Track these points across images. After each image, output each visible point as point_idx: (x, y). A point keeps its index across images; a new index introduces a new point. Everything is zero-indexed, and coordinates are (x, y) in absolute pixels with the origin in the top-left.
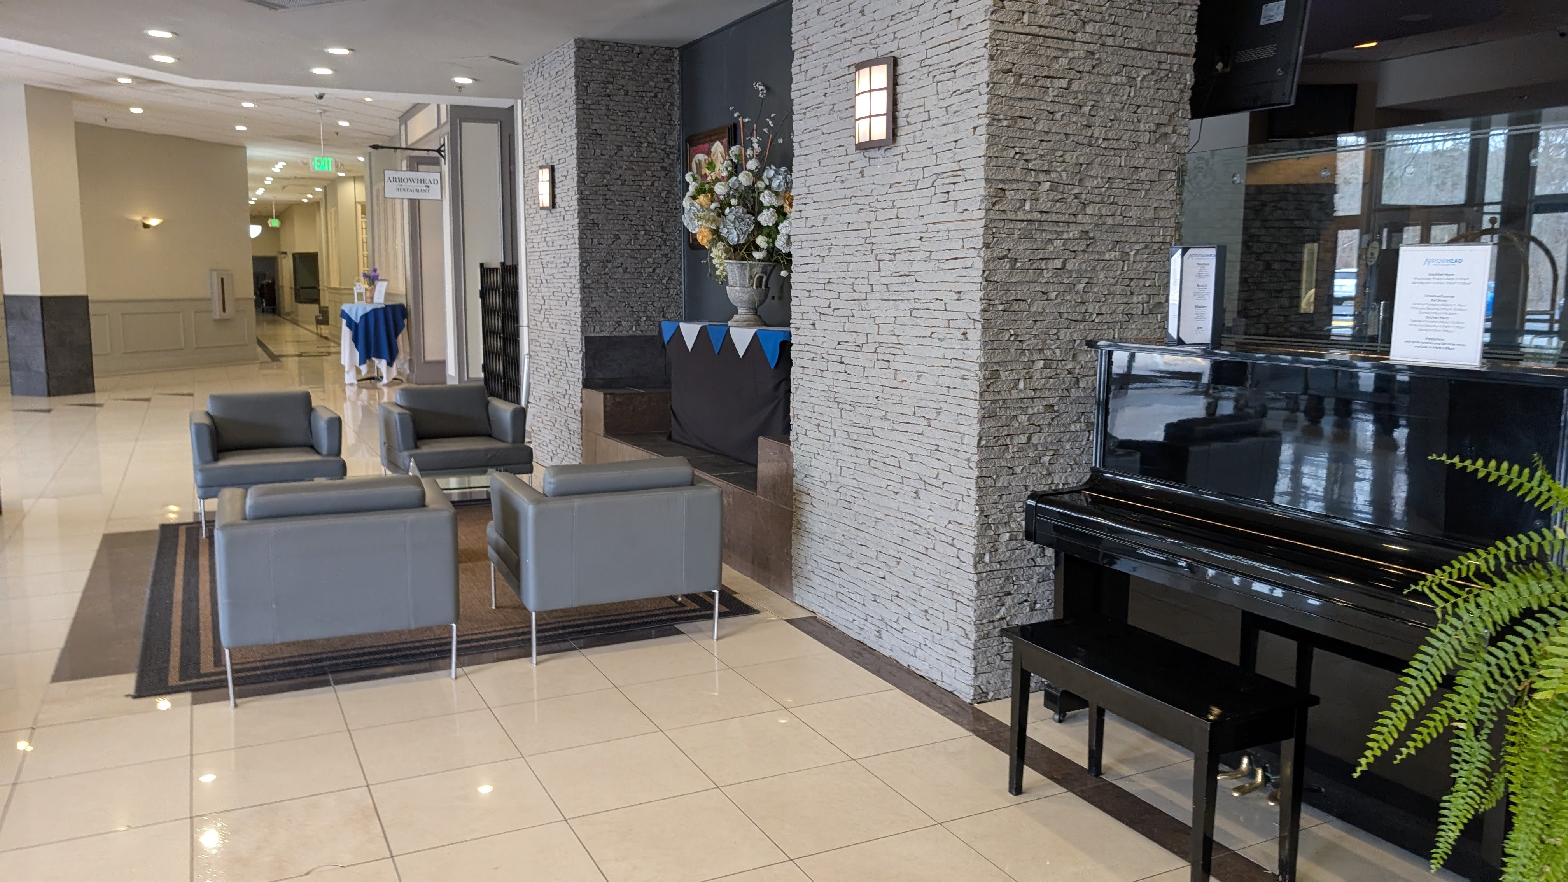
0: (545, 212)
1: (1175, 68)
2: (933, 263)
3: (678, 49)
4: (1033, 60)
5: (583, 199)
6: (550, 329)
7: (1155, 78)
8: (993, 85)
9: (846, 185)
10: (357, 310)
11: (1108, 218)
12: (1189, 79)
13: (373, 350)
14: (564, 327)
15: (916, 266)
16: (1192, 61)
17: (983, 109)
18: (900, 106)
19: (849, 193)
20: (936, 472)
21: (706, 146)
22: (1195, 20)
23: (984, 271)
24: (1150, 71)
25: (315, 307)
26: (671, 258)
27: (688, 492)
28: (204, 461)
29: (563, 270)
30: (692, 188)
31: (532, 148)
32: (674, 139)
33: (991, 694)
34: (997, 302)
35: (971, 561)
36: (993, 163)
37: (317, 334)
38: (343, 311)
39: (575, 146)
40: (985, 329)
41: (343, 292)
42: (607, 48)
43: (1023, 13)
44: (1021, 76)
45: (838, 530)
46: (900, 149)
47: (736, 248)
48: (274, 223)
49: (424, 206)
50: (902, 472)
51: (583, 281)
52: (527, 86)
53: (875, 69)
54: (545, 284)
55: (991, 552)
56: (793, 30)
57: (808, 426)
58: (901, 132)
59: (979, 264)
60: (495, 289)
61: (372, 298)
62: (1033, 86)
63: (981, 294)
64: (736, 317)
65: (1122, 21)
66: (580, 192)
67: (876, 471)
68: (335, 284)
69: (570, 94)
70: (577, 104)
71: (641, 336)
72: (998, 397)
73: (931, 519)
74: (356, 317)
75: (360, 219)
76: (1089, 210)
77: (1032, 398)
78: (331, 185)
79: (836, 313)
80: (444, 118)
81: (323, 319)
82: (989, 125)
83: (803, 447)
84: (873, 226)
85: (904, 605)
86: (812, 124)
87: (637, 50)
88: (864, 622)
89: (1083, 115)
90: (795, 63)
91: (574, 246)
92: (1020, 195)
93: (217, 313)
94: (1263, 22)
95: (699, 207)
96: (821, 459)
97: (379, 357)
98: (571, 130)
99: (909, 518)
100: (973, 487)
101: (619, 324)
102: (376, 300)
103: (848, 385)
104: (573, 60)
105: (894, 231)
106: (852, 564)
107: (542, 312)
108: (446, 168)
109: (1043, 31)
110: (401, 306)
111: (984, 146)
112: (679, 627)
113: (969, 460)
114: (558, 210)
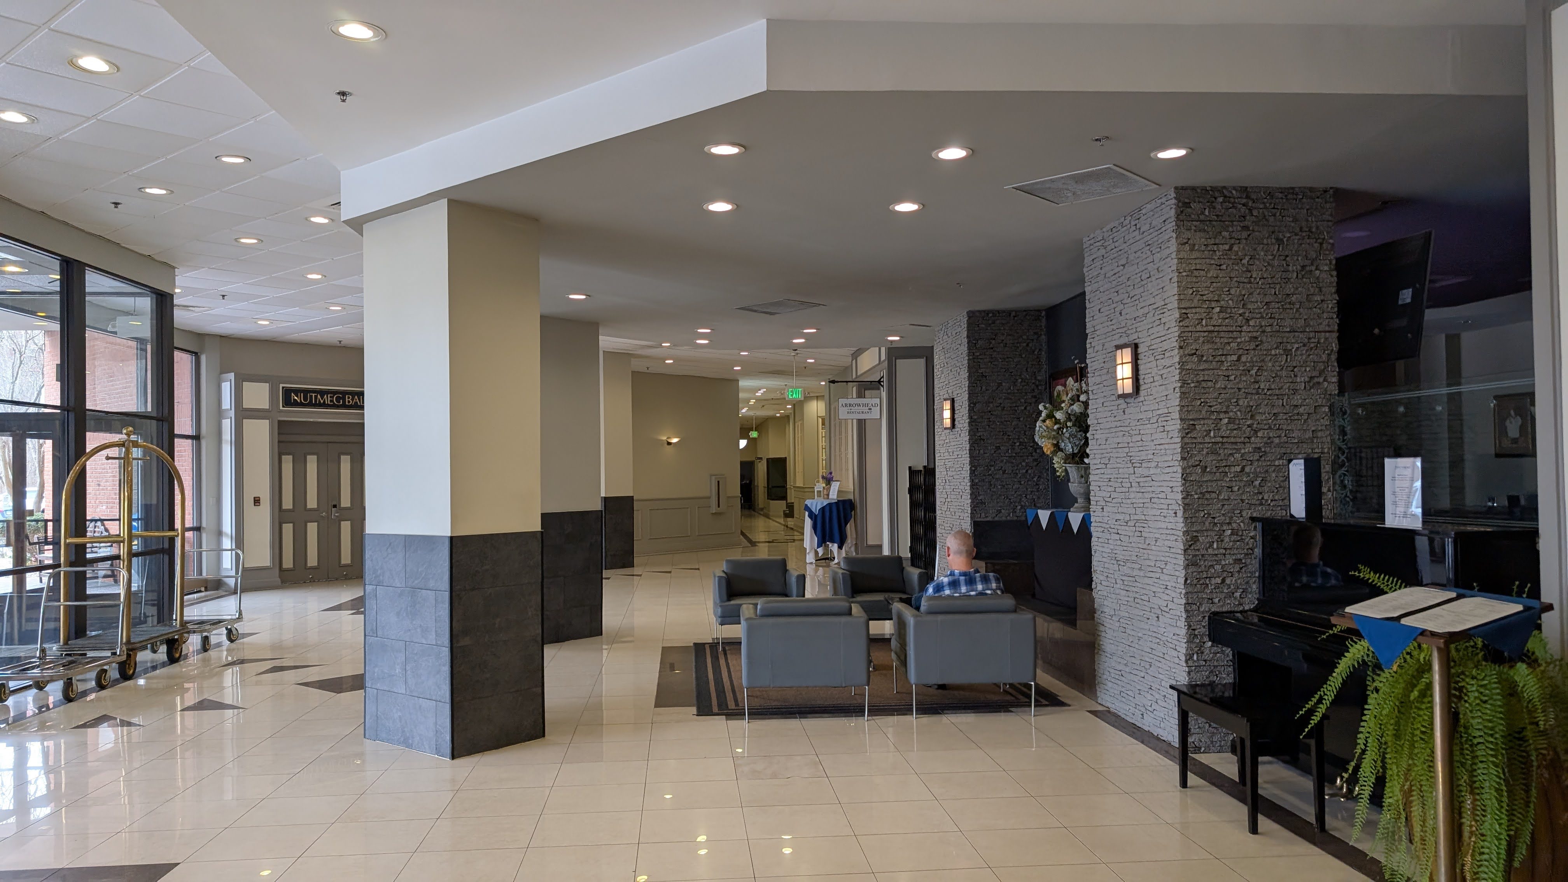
0: (948, 431)
1: (1322, 341)
2: (1159, 469)
3: (1045, 310)
4: (1211, 346)
5: (972, 422)
6: (950, 516)
7: (1306, 348)
8: (1182, 363)
9: (1116, 419)
10: (816, 504)
11: (1275, 439)
12: (1335, 346)
13: (827, 538)
14: (960, 514)
15: (1152, 471)
16: (1336, 335)
17: (1177, 378)
18: (1141, 372)
19: (1118, 424)
20: (1166, 602)
21: (1063, 381)
22: (1336, 309)
23: (1183, 475)
24: (1302, 344)
25: (783, 503)
26: (1040, 462)
27: (1012, 616)
28: (722, 601)
29: (959, 473)
30: (1044, 415)
31: (940, 385)
32: (1042, 376)
33: (1203, 749)
34: (1193, 493)
35: (1183, 658)
36: (1186, 409)
37: (784, 525)
38: (806, 505)
39: (967, 385)
40: (1185, 510)
41: (806, 490)
42: (991, 315)
43: (1202, 319)
44: (1202, 356)
45: (1119, 648)
46: (1142, 399)
47: (1074, 455)
48: (754, 434)
49: (868, 425)
50: (1151, 605)
51: (972, 481)
52: (938, 341)
53: (1124, 350)
54: (948, 483)
55: (1198, 654)
56: (1087, 320)
57: (1102, 578)
58: (1142, 388)
59: (1180, 470)
60: (919, 487)
61: (828, 495)
62: (1212, 362)
63: (1181, 488)
64: (1076, 505)
65: (1277, 316)
66: (970, 417)
67: (1138, 605)
68: (799, 483)
69: (964, 348)
70: (969, 356)
71: (1016, 521)
72: (1197, 553)
73: (1165, 634)
74: (816, 509)
75: (820, 430)
76: (1260, 434)
77: (1224, 555)
78: (798, 406)
79: (1114, 501)
80: (883, 357)
81: (790, 513)
82: (1181, 387)
83: (1099, 593)
84: (1131, 445)
85: (1154, 693)
86: (1098, 380)
87: (1013, 314)
88: (1134, 709)
89: (1251, 376)
90: (1088, 341)
91: (966, 456)
92: (1206, 428)
93: (714, 509)
94: (1400, 302)
95: (1045, 428)
96: (1109, 599)
97: (833, 542)
98: (965, 374)
99: (1154, 635)
100: (1183, 610)
101: (1000, 512)
102: (830, 497)
103: (1122, 548)
104: (966, 326)
105: (1141, 449)
106: (1127, 671)
107: (946, 503)
108: (884, 395)
109: (1217, 329)
110: (850, 501)
111: (1178, 400)
112: (1010, 709)
113: (1181, 593)
114: (957, 430)
